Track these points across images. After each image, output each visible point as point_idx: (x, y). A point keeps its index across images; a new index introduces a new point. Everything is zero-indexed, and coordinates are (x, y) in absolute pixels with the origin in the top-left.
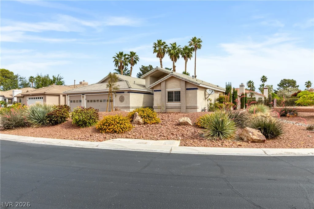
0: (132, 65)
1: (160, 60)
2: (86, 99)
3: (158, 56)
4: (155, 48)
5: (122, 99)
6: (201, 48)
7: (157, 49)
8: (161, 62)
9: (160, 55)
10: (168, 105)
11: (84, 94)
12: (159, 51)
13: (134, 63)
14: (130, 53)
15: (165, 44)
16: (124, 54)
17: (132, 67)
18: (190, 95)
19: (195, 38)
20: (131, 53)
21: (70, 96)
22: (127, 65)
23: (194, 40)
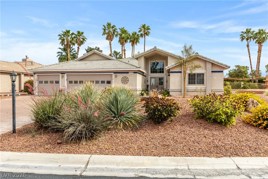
0: (80, 45)
1: (109, 43)
2: (67, 80)
3: (107, 39)
4: (105, 30)
5: (125, 81)
6: (149, 35)
7: (107, 31)
8: (110, 44)
9: (110, 38)
10: (189, 88)
11: (64, 73)
12: (109, 33)
13: (81, 43)
14: (77, 33)
15: (115, 28)
16: (71, 32)
17: (79, 47)
18: (215, 78)
19: (145, 25)
20: (79, 32)
21: (38, 75)
22: (74, 45)
23: (144, 26)
